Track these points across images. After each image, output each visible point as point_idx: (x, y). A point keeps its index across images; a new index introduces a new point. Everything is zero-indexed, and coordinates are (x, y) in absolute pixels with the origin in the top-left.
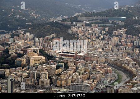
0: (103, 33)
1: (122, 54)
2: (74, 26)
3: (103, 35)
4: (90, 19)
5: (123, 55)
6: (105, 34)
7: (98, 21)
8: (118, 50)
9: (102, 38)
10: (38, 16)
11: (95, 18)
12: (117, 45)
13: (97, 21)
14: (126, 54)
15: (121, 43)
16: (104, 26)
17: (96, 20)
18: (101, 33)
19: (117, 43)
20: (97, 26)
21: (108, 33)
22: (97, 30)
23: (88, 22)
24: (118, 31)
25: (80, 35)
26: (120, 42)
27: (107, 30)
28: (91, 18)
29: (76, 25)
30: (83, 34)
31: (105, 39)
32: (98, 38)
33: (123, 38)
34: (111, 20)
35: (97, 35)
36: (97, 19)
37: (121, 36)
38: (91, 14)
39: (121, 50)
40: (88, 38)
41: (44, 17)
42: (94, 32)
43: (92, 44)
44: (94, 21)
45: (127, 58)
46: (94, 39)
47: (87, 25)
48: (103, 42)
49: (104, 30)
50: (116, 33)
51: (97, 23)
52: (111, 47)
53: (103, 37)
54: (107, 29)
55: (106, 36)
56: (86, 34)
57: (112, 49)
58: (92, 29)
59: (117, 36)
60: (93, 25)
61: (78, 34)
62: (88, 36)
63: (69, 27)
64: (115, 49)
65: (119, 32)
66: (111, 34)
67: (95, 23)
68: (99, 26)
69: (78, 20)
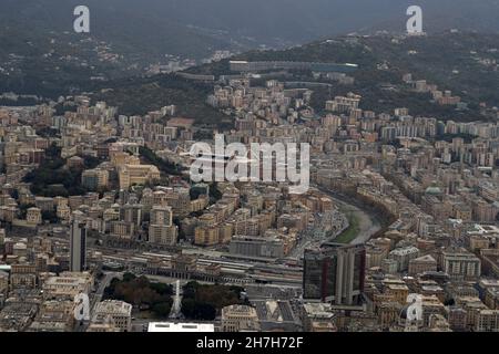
0: (298, 106)
1: (352, 160)
2: (222, 85)
3: (298, 110)
4: (264, 68)
5: (357, 164)
6: (303, 108)
7: (284, 73)
8: (341, 149)
9: (295, 120)
10: (119, 59)
11: (275, 64)
12: (337, 138)
13: (281, 73)
14: (363, 162)
15: (348, 133)
16: (299, 86)
17: (277, 70)
18: (292, 105)
19: (338, 133)
20: (281, 85)
21: (311, 105)
22: (281, 96)
23: (258, 76)
24: (338, 100)
25: (239, 109)
26: (344, 128)
27: (308, 98)
28: (264, 65)
29: (228, 84)
30: (246, 106)
31: (304, 121)
32: (285, 118)
33: (352, 120)
34: (317, 72)
35: (283, 109)
36: (282, 69)
37: (347, 113)
38: (266, 55)
39: (349, 150)
40: (259, 117)
41: (134, 62)
42: (274, 102)
43: (272, 134)
44: (272, 74)
45: (367, 172)
46: (275, 121)
47: (255, 83)
48: (299, 129)
49: (301, 96)
50: (333, 104)
51: (281, 79)
52: (322, 141)
53: (299, 116)
54: (308, 94)
55: (306, 114)
56: (256, 108)
57: (324, 148)
58: (269, 93)
59: (336, 113)
60: (270, 84)
61: (234, 108)
62: (259, 113)
63: (210, 89)
64: (333, 147)
65: (341, 103)
66: (319, 107)
67: (275, 78)
68: (285, 87)
69: (232, 69)
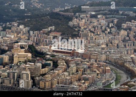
0: (110, 26)
1: (127, 51)
2: (77, 17)
3: (110, 28)
4: (97, 10)
5: (129, 52)
6: (112, 27)
7: (107, 12)
8: (125, 46)
9: (108, 32)
10: (41, 6)
11: (103, 8)
12: (124, 41)
13: (105, 11)
14: (132, 51)
15: (129, 38)
16: (112, 17)
17: (103, 10)
18: (108, 26)
19: (125, 38)
20: (104, 17)
21: (116, 26)
22: (103, 22)
23: (94, 13)
24: (127, 24)
25: (82, 28)
26: (128, 36)
27: (116, 23)
28: (97, 8)
29: (79, 17)
30: (86, 27)
31: (112, 33)
32: (103, 32)
33: (132, 32)
34: (121, 11)
35: (103, 28)
36: (105, 10)
37: (130, 29)
38: (99, 4)
39: (128, 46)
40: (91, 32)
42: (100, 24)
43: (95, 39)
44: (101, 12)
45: (132, 56)
46: (99, 33)
47: (92, 16)
48: (108, 37)
49: (112, 22)
50: (125, 25)
51: (105, 14)
52: (117, 42)
53: (110, 30)
54: (116, 21)
55: (113, 30)
56: (90, 27)
57: (117, 45)
58: (98, 21)
59: (125, 30)
60: (99, 16)
61: (80, 28)
62: (92, 30)
63: (71, 19)
64: (122, 45)
65: (128, 25)
66: (119, 27)
67: (102, 14)
68: (106, 18)
69: (82, 10)
